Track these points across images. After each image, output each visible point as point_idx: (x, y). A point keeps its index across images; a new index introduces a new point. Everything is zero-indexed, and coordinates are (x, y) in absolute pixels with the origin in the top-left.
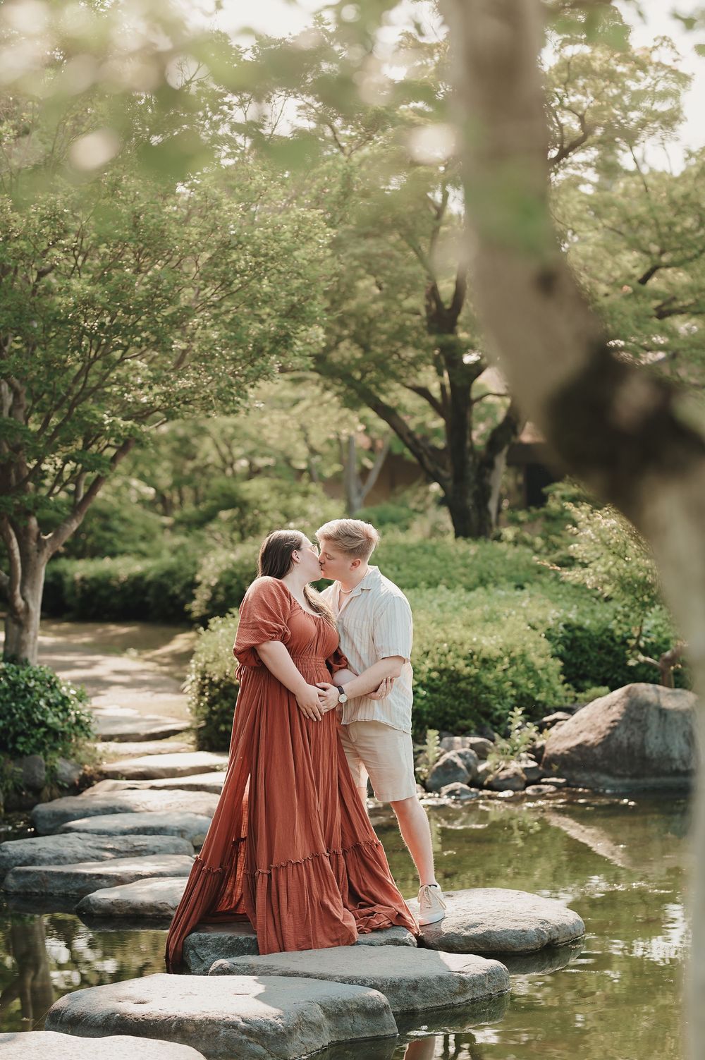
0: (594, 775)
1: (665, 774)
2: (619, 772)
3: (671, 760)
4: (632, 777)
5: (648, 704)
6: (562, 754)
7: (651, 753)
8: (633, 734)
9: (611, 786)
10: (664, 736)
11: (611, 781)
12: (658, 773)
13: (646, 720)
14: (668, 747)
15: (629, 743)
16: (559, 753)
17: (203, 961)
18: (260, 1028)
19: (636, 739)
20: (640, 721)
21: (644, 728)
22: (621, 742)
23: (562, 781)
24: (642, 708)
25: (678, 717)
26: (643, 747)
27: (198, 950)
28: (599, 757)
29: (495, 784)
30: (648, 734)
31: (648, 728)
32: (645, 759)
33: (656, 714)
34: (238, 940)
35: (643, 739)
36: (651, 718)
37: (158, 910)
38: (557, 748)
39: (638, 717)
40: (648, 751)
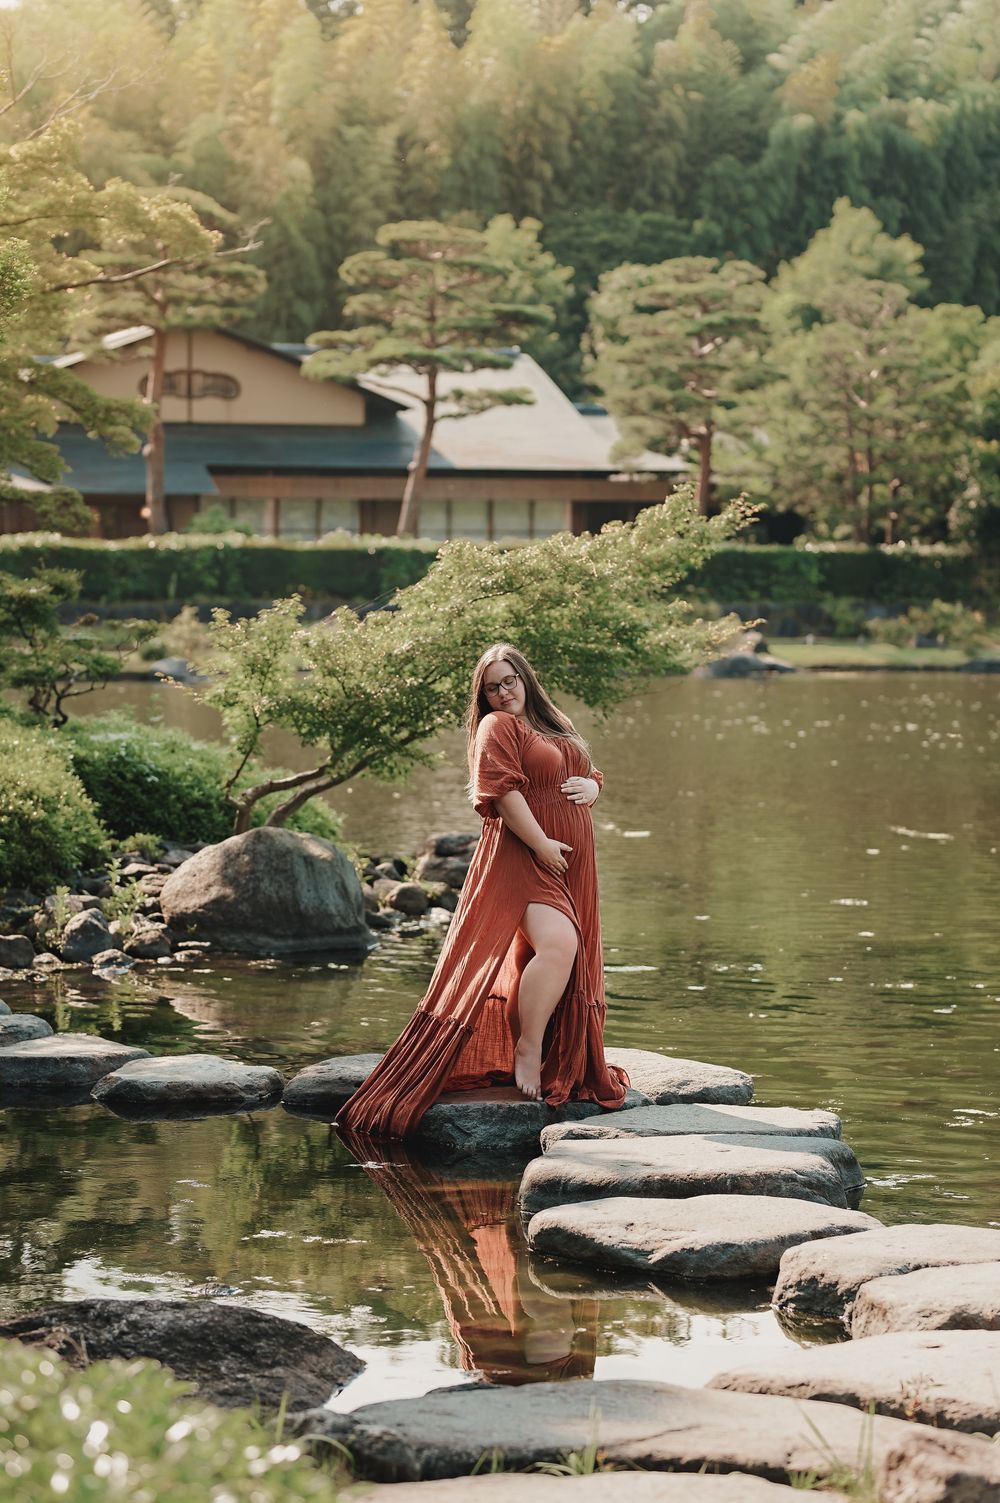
0: (249, 937)
1: (329, 933)
2: (278, 931)
3: (330, 916)
4: (295, 936)
5: (289, 852)
6: (194, 912)
7: (306, 908)
8: (280, 887)
9: (276, 948)
10: (316, 889)
11: (276, 943)
12: (321, 934)
13: (292, 869)
14: (322, 901)
15: (279, 898)
16: (190, 911)
17: (469, 1135)
18: (818, 1180)
19: (286, 892)
20: (286, 871)
21: (293, 881)
22: (270, 897)
23: (207, 944)
24: (284, 856)
25: (326, 865)
26: (296, 902)
27: (459, 1123)
28: (249, 915)
29: (142, 950)
30: (299, 887)
31: (297, 880)
32: (302, 917)
33: (301, 862)
34: (510, 1108)
35: (294, 892)
36: (297, 868)
37: (225, 1091)
38: (183, 905)
39: (281, 866)
40: (302, 907)
